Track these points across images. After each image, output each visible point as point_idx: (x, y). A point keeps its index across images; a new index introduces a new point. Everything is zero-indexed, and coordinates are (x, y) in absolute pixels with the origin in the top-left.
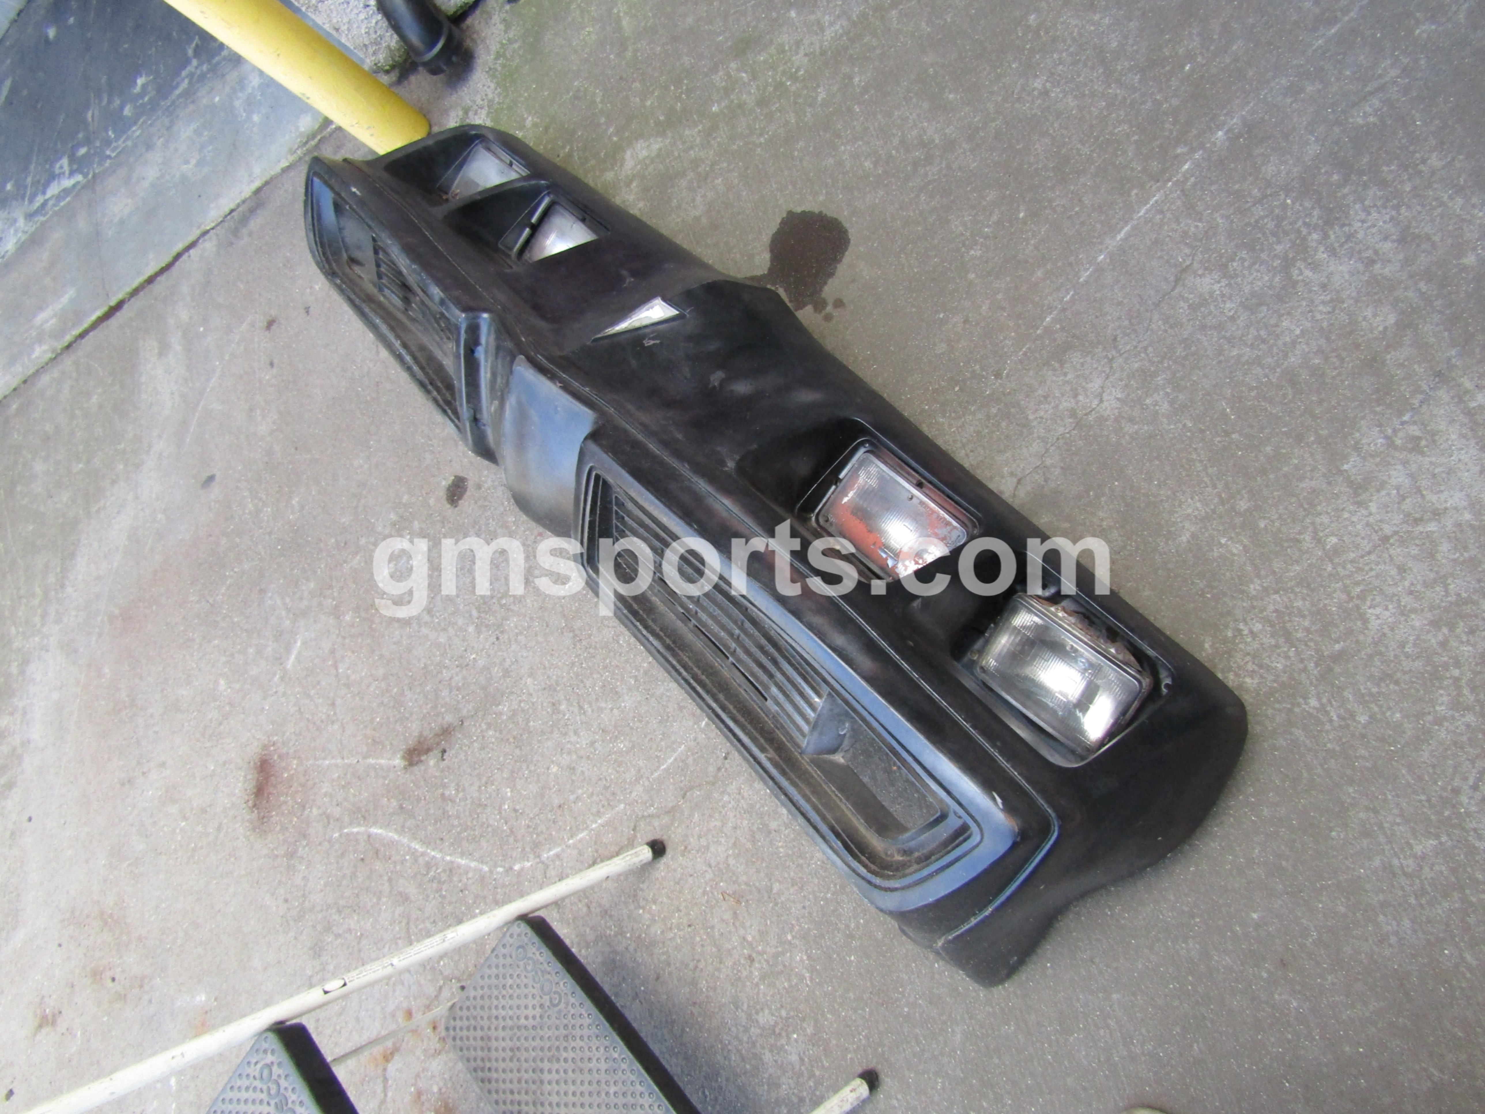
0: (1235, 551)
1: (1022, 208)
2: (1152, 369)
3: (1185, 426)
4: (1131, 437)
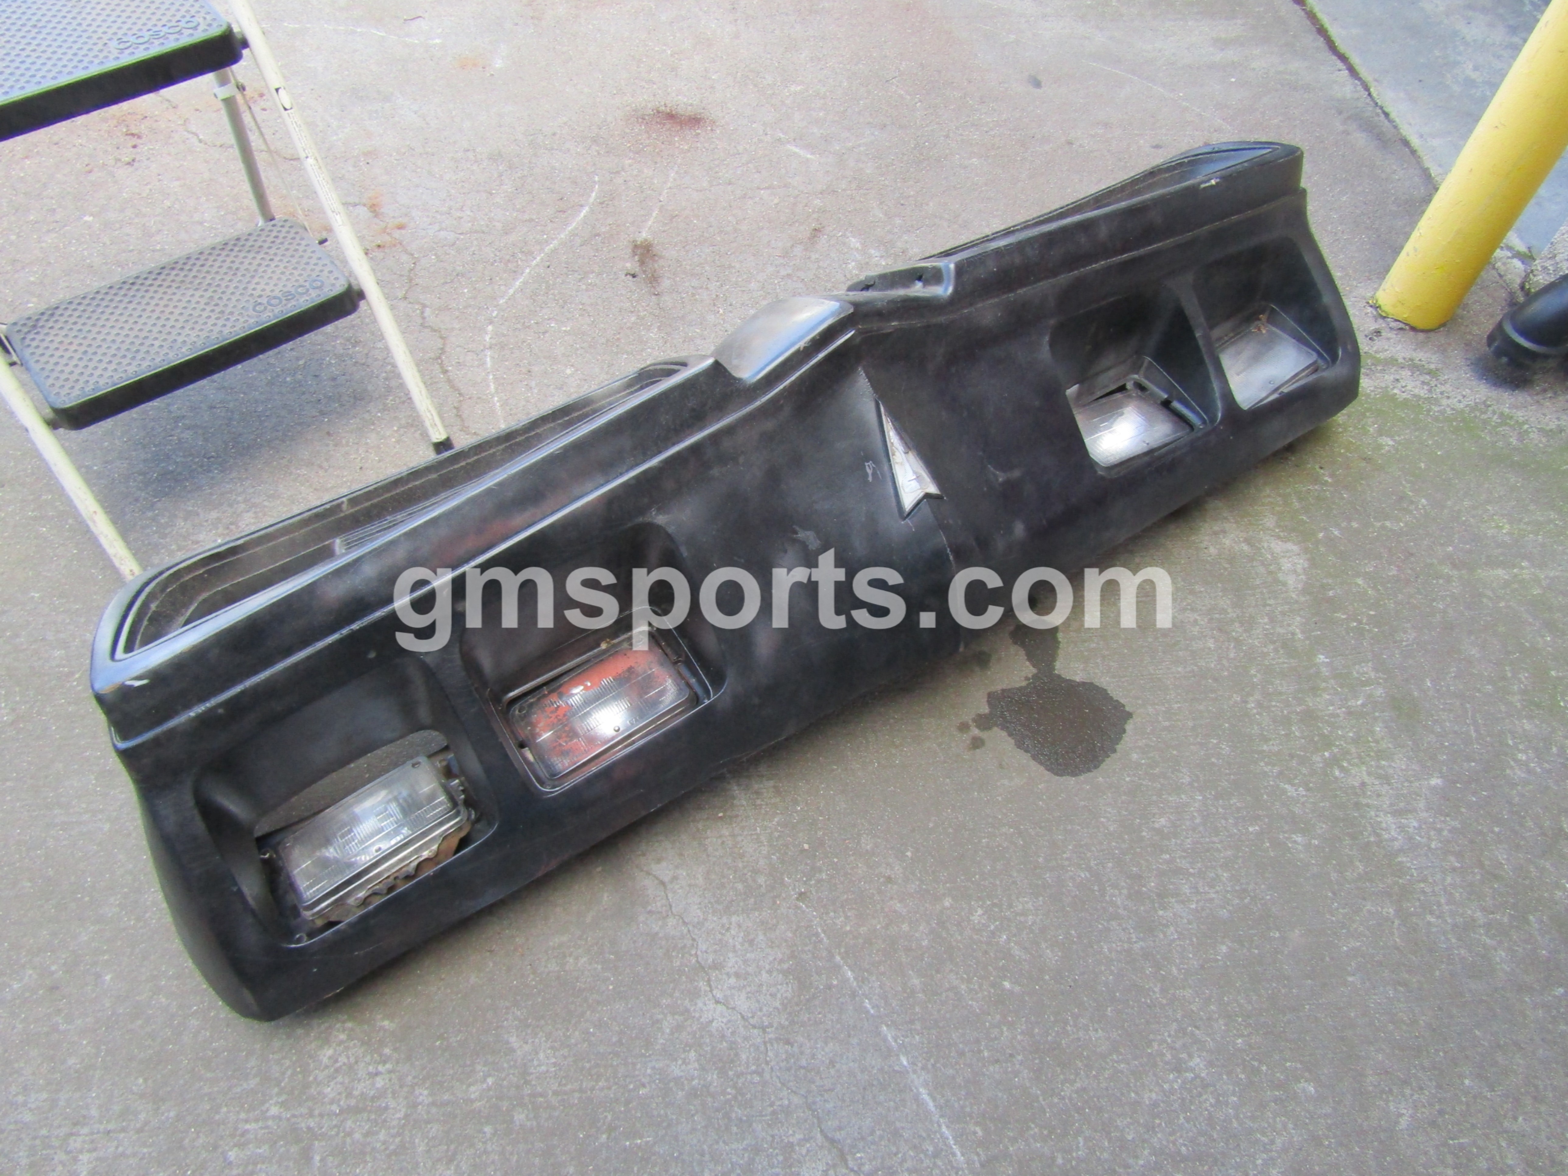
0: (472, 1089)
1: (1017, 989)
2: (731, 1073)
3: (644, 1085)
4: (658, 1021)
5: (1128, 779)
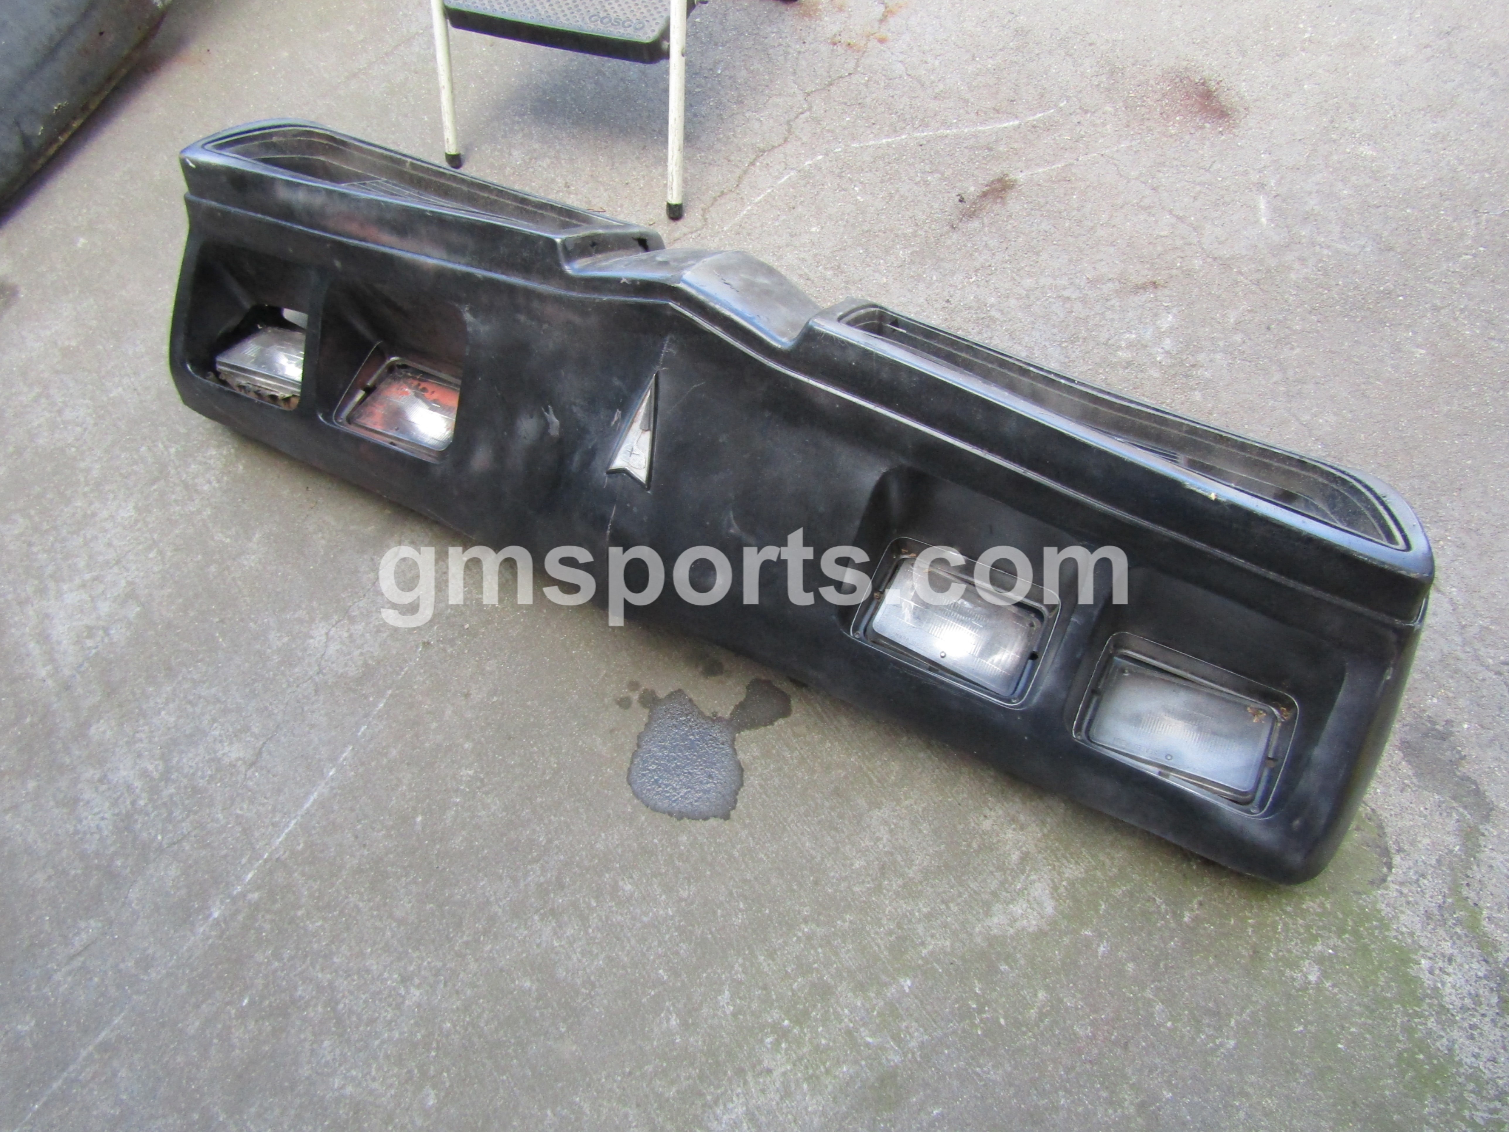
0: (220, 534)
2: (283, 668)
3: (256, 623)
4: (300, 607)
5: (656, 841)
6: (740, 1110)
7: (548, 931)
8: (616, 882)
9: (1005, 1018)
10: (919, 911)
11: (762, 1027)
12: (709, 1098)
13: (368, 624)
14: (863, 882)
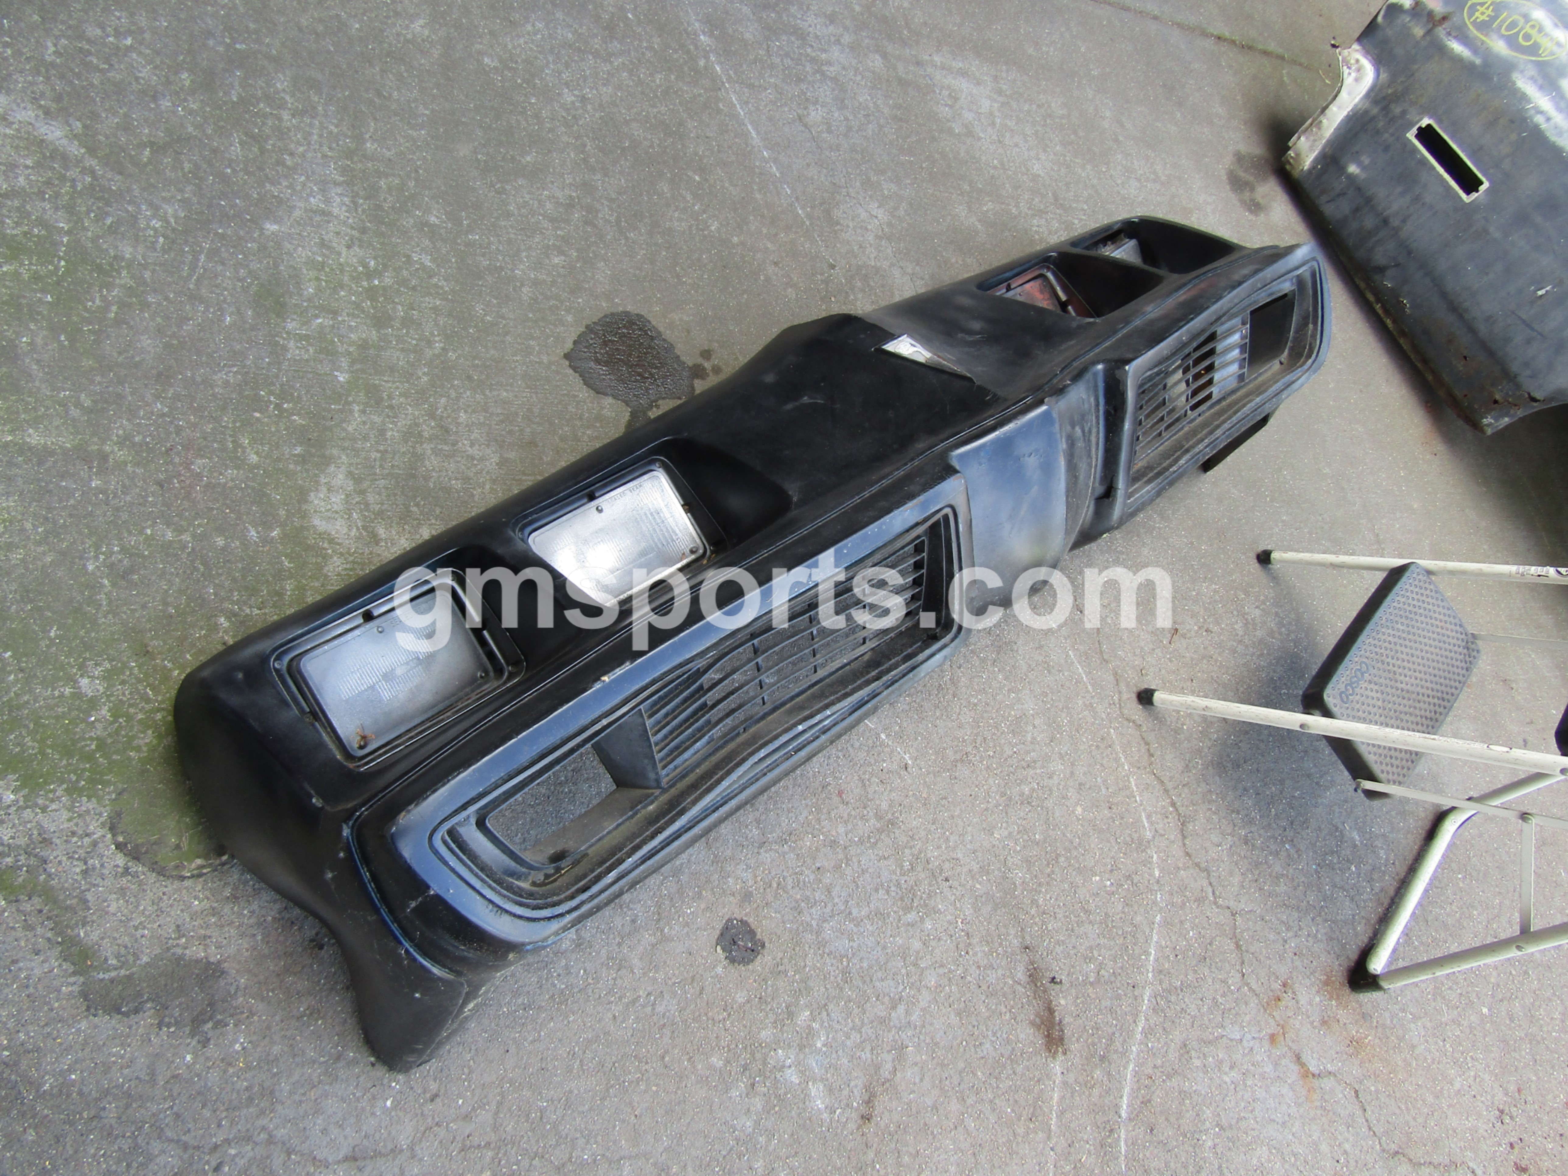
0: (992, 207)
2: (864, 177)
3: (909, 184)
4: (907, 215)
5: (580, 300)
6: (336, 211)
7: (559, 194)
8: (565, 255)
9: (257, 419)
10: (392, 429)
11: (385, 266)
12: (361, 201)
13: (871, 245)
14: (446, 409)
